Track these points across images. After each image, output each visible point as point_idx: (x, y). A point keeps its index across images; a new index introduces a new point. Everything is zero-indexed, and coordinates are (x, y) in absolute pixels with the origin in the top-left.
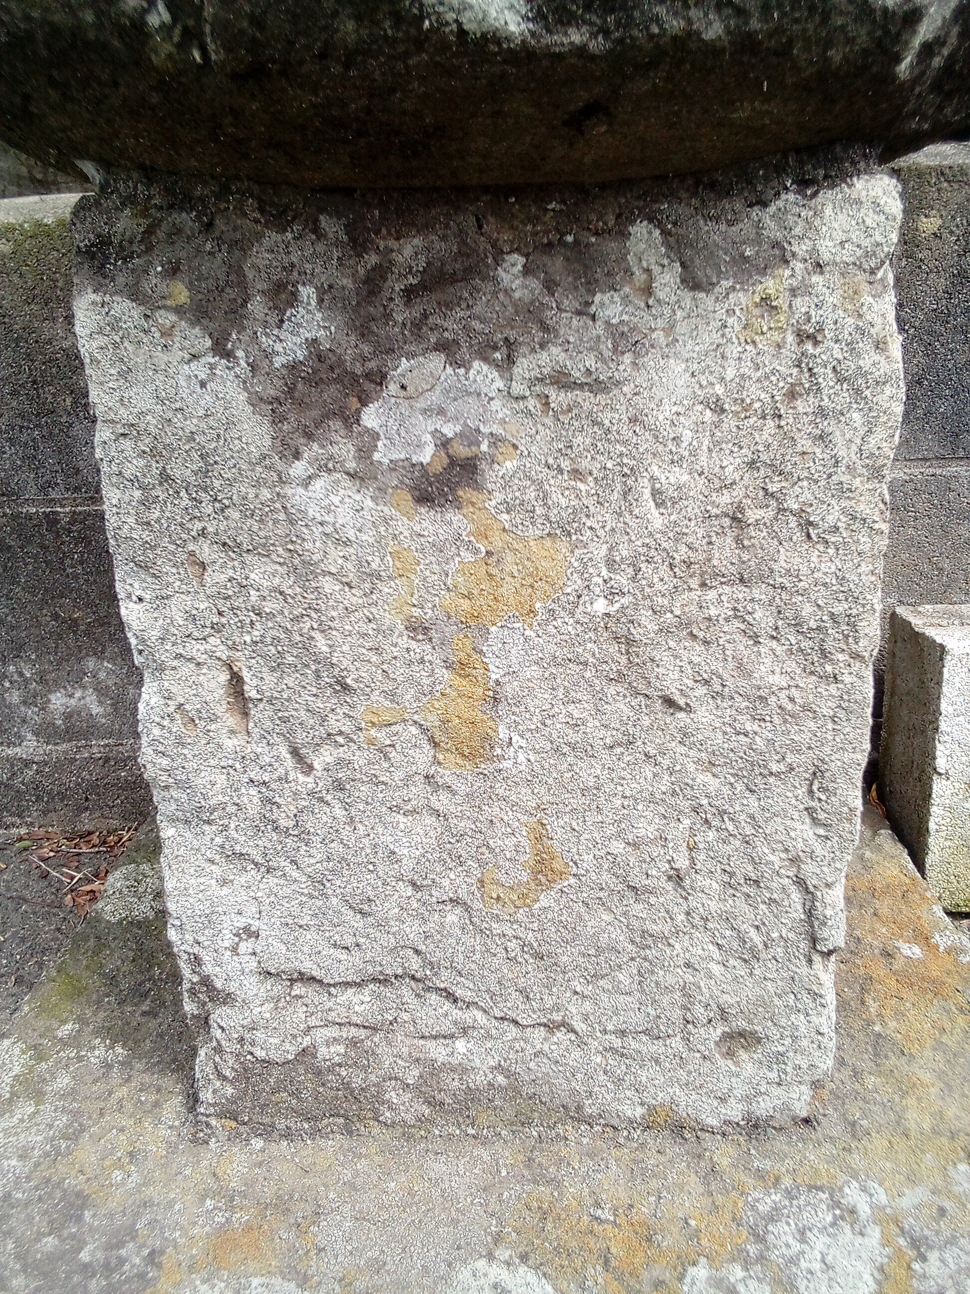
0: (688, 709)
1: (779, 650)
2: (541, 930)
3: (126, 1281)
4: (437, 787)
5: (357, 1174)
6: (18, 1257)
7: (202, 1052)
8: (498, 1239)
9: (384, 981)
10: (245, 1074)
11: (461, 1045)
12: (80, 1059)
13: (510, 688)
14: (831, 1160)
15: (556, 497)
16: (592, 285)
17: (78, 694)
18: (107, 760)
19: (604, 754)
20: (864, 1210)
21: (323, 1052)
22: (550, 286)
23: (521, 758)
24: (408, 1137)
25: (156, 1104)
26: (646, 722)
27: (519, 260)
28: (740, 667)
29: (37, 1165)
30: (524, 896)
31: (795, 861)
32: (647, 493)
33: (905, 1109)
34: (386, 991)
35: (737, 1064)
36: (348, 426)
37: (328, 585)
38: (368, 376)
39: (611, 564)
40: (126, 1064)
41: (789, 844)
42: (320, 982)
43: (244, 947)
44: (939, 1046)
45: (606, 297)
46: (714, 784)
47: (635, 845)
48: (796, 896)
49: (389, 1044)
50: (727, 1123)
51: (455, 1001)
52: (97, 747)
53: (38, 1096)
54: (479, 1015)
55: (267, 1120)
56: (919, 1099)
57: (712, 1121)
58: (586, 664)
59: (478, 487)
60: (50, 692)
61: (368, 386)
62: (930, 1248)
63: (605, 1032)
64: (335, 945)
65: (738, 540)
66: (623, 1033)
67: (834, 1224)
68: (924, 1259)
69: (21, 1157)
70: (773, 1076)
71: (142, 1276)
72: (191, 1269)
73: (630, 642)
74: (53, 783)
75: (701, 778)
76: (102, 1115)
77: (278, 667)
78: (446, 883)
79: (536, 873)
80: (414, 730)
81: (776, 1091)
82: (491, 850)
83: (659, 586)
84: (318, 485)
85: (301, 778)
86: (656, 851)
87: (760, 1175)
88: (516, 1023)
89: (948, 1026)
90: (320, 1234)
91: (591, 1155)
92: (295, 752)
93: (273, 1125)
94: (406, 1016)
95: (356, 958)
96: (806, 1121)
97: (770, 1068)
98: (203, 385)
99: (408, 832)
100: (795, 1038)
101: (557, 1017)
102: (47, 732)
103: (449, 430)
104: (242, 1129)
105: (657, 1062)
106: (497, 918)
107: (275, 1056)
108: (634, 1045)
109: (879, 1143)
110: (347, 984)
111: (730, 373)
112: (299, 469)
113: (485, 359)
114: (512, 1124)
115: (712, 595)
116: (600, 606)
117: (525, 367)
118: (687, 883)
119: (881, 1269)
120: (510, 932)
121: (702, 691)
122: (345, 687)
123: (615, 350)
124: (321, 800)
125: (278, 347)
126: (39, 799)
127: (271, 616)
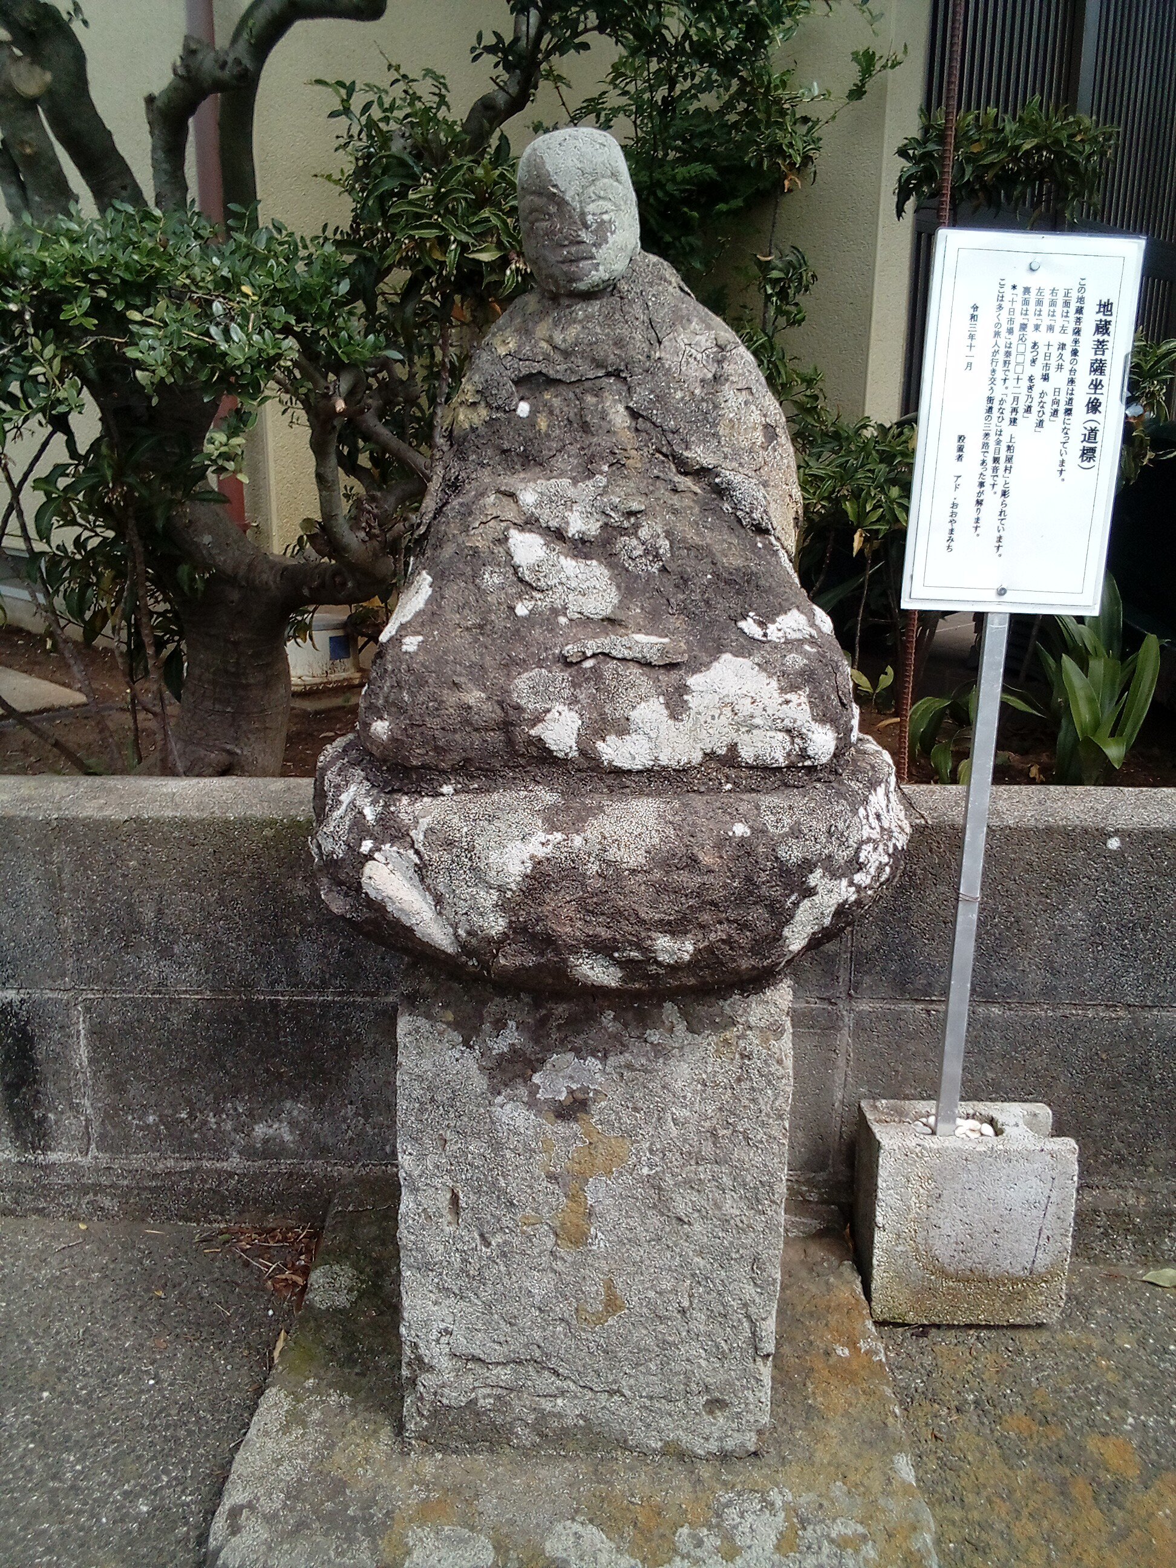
0: (690, 1224)
1: (735, 1196)
2: (608, 1338)
3: (377, 1525)
4: (556, 1258)
5: (497, 1474)
6: (314, 1513)
7: (408, 1401)
8: (577, 1511)
9: (520, 1363)
10: (435, 1413)
11: (559, 1401)
12: (323, 1402)
13: (598, 1209)
14: (766, 1477)
15: (625, 1119)
16: (646, 1027)
17: (275, 1126)
18: (291, 1174)
19: (646, 1245)
20: (779, 1503)
21: (481, 1402)
22: (626, 1025)
23: (602, 1245)
24: (526, 1455)
25: (375, 1431)
26: (668, 1229)
27: (611, 1014)
28: (715, 1204)
29: (312, 1463)
30: (600, 1319)
31: (745, 1305)
32: (670, 1119)
33: (815, 1451)
34: (520, 1369)
35: (714, 1418)
36: (525, 1082)
37: (509, 1154)
38: (537, 1060)
39: (651, 1151)
40: (353, 1406)
41: (742, 1297)
42: (483, 1361)
43: (444, 1340)
44: (846, 1414)
45: (652, 1032)
46: (702, 1263)
47: (660, 1293)
48: (746, 1324)
49: (519, 1399)
50: (708, 1453)
51: (558, 1375)
52: (285, 1164)
53: (304, 1424)
54: (571, 1384)
55: (444, 1442)
56: (825, 1445)
57: (701, 1452)
58: (637, 1199)
59: (587, 1112)
60: (256, 1123)
61: (536, 1064)
62: (809, 1524)
63: (641, 1397)
64: (494, 1341)
65: (714, 1144)
66: (651, 1398)
67: (761, 1510)
68: (805, 1529)
69: (303, 1459)
70: (735, 1426)
71: (384, 1523)
72: (410, 1521)
73: (660, 1189)
74: (250, 1191)
75: (696, 1259)
76: (343, 1436)
77: (478, 1192)
78: (558, 1309)
79: (607, 1306)
80: (546, 1228)
81: (736, 1434)
82: (583, 1293)
83: (675, 1163)
84: (508, 1107)
85: (484, 1249)
86: (672, 1297)
87: (725, 1483)
88: (591, 1389)
89: (854, 1402)
90: (480, 1504)
91: (631, 1469)
92: (482, 1235)
93: (447, 1445)
94: (530, 1383)
95: (505, 1348)
96: (755, 1454)
97: (733, 1422)
98: (457, 1060)
99: (539, 1281)
100: (747, 1405)
101: (615, 1387)
102: (248, 1152)
103: (574, 1087)
104: (430, 1447)
105: (670, 1415)
106: (584, 1330)
107: (453, 1403)
108: (658, 1405)
109: (795, 1468)
110: (498, 1363)
111: (709, 1070)
112: (499, 1099)
113: (594, 1056)
114: (587, 1449)
115: (701, 1169)
116: (645, 1171)
117: (612, 1060)
118: (688, 1315)
119: (781, 1533)
120: (591, 1338)
121: (696, 1215)
122: (512, 1204)
123: (655, 1056)
124: (494, 1261)
125: (496, 1046)
126: (238, 1202)
127: (478, 1167)
